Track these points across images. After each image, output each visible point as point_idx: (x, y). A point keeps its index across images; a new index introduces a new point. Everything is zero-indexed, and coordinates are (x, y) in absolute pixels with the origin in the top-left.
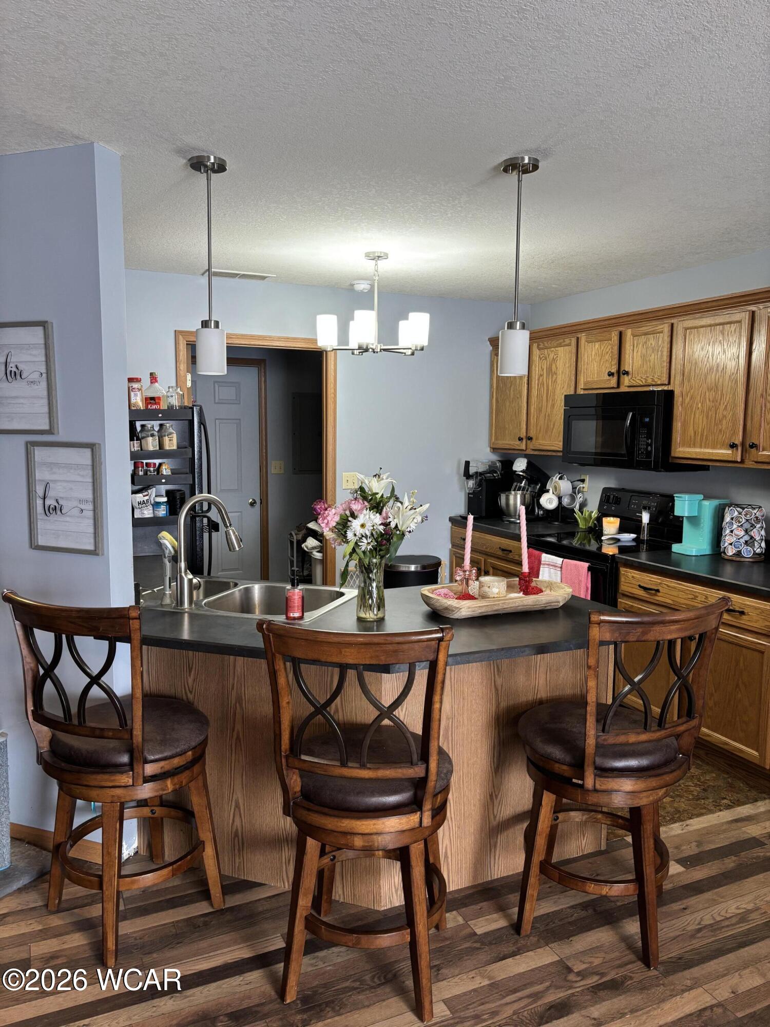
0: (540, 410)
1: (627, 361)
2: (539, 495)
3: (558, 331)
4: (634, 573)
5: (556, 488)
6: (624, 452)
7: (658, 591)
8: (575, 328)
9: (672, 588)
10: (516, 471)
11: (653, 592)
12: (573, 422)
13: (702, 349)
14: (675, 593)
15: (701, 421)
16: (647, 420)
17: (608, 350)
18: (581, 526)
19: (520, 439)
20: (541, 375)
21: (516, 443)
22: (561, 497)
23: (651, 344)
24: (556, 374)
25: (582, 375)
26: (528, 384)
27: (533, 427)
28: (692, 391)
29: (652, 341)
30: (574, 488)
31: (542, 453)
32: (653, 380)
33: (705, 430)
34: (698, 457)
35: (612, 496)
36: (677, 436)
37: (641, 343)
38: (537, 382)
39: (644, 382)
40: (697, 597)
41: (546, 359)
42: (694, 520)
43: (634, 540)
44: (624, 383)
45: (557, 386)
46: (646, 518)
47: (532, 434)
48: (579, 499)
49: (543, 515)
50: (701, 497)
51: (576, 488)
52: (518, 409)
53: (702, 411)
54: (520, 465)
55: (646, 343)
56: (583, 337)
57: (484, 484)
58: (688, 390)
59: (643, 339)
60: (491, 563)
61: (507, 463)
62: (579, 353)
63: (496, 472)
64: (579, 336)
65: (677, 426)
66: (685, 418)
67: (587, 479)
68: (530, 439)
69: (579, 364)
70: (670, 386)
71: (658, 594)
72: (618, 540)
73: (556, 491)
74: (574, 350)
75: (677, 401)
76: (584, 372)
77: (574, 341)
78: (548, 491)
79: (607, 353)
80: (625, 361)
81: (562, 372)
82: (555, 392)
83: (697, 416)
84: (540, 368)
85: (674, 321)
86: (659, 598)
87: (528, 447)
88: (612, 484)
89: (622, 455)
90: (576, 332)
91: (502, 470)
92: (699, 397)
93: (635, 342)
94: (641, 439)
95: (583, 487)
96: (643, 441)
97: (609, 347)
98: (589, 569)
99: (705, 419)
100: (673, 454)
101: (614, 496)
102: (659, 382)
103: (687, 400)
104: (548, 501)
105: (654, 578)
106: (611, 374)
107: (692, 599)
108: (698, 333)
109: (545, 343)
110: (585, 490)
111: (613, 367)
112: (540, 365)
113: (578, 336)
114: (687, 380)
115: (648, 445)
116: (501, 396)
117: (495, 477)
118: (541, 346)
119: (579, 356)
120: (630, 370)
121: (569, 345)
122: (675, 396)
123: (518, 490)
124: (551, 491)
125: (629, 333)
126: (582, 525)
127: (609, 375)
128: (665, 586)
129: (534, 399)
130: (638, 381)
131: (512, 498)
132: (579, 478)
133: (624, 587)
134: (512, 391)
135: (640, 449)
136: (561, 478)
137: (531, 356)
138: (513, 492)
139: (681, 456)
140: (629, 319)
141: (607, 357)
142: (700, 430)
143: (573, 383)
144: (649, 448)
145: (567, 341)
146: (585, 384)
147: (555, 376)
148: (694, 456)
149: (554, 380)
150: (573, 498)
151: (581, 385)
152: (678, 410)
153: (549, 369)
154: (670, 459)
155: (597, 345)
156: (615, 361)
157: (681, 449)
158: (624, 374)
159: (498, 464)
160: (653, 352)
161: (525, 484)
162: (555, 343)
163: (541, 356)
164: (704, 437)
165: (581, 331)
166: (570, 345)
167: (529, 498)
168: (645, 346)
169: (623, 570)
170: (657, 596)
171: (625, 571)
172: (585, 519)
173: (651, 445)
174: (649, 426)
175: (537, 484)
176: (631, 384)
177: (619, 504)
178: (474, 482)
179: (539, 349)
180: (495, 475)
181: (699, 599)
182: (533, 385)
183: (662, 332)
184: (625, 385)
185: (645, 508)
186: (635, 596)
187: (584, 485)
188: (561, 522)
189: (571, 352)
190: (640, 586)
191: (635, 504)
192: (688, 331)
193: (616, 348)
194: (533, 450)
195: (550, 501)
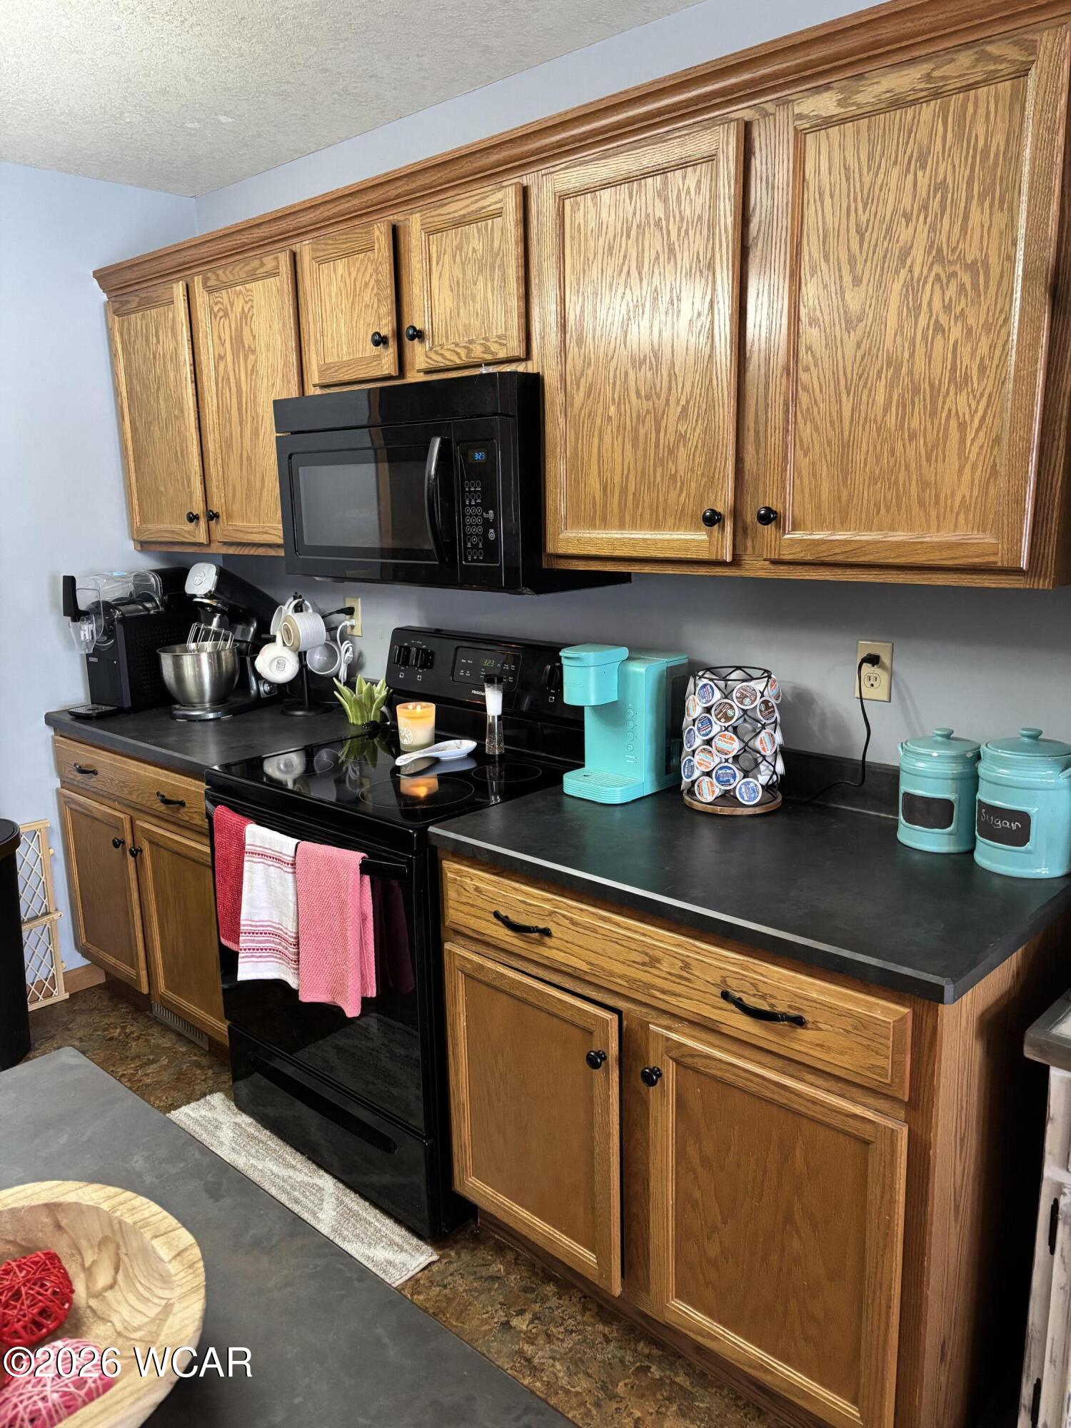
0: (227, 444)
1: (416, 304)
2: (256, 648)
3: (244, 238)
4: (481, 879)
5: (287, 631)
6: (430, 545)
7: (546, 932)
8: (283, 225)
9: (585, 928)
10: (195, 596)
11: (536, 935)
12: (301, 470)
13: (611, 249)
14: (598, 945)
15: (618, 450)
16: (479, 456)
17: (367, 278)
18: (352, 720)
19: (193, 518)
20: (221, 358)
21: (186, 529)
22: (305, 653)
23: (474, 250)
24: (253, 352)
25: (313, 348)
26: (196, 382)
27: (218, 487)
28: (590, 372)
29: (474, 239)
30: (331, 629)
31: (245, 551)
32: (487, 350)
33: (632, 477)
34: (617, 553)
35: (414, 649)
36: (558, 499)
37: (449, 250)
38: (213, 373)
39: (463, 356)
40: (658, 961)
41: (226, 315)
42: (612, 713)
43: (472, 755)
44: (413, 365)
45: (259, 382)
46: (494, 702)
47: (216, 506)
48: (345, 654)
49: (270, 692)
50: (624, 652)
51: (336, 628)
52: (181, 446)
53: (621, 428)
54: (202, 581)
55: (460, 248)
56: (305, 249)
57: (120, 629)
58: (579, 368)
59: (451, 238)
60: (145, 830)
61: (174, 577)
62: (301, 293)
63: (151, 599)
64: (296, 248)
65: (557, 470)
66: (576, 448)
67: (358, 605)
68: (213, 517)
69: (303, 321)
70: (529, 363)
71: (547, 940)
72: (436, 761)
73: (289, 639)
74: (287, 287)
75: (553, 403)
76: (316, 340)
77: (284, 259)
78: (273, 640)
79: (367, 284)
80: (411, 304)
81: (268, 346)
82: (255, 397)
83: (607, 439)
84: (216, 338)
85: (528, 179)
86: (552, 952)
87: (213, 538)
88: (413, 620)
89: (426, 555)
90: (284, 237)
91: (163, 595)
92: (609, 389)
93: (434, 249)
94: (469, 511)
95: (353, 627)
96: (473, 516)
97: (370, 269)
98: (365, 868)
99: (628, 446)
100: (550, 548)
101: (418, 650)
102: (502, 354)
103: (579, 398)
104: (275, 663)
105: (534, 897)
106: (380, 340)
107: (644, 964)
108: (595, 204)
109: (220, 272)
110: (357, 632)
111: (384, 322)
112: (216, 334)
113: (293, 248)
114: (574, 343)
115: (487, 524)
116: (140, 415)
117: (147, 609)
118: (212, 282)
119: (302, 301)
120: (427, 327)
121: (274, 274)
122: (547, 388)
123: (205, 639)
124: (279, 639)
125: (414, 225)
126: (354, 717)
127: (376, 343)
128: (566, 922)
129: (210, 419)
130: (448, 355)
131: (187, 661)
132: (341, 606)
133: (455, 913)
134: (162, 403)
135: (467, 537)
136: (298, 608)
137: (193, 312)
138: (193, 646)
139: (572, 551)
140: (413, 186)
141: (368, 296)
142: (617, 479)
143: (295, 371)
144: (492, 534)
145: (269, 263)
146: (321, 372)
147: (251, 357)
148: (606, 552)
149: (250, 367)
150: (332, 655)
151: (314, 377)
152: (556, 426)
153: (238, 341)
154: (544, 560)
155: (341, 265)
156: (387, 307)
157: (570, 534)
158: (412, 338)
159: (153, 580)
160: (481, 271)
161: (220, 626)
162: (241, 271)
163: (216, 309)
164: (630, 497)
165: (300, 233)
166: (277, 274)
167: (230, 660)
168: (458, 258)
169: (452, 869)
170: (543, 944)
171: (458, 872)
172: (359, 703)
173: (494, 525)
174: (484, 473)
175: (249, 624)
176: (433, 365)
177: (431, 667)
178: (92, 627)
179: (210, 290)
180: (149, 605)
181: (665, 967)
182: (206, 384)
183: (499, 214)
184: (418, 367)
185: (490, 680)
186: (489, 939)
187: (353, 622)
188: (310, 710)
189: (281, 291)
190: (496, 915)
191: (466, 667)
192: (567, 202)
193: (386, 269)
194: (225, 543)
195: (280, 665)
